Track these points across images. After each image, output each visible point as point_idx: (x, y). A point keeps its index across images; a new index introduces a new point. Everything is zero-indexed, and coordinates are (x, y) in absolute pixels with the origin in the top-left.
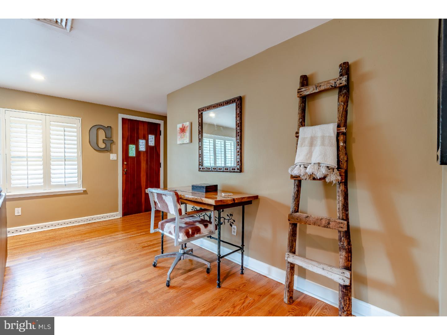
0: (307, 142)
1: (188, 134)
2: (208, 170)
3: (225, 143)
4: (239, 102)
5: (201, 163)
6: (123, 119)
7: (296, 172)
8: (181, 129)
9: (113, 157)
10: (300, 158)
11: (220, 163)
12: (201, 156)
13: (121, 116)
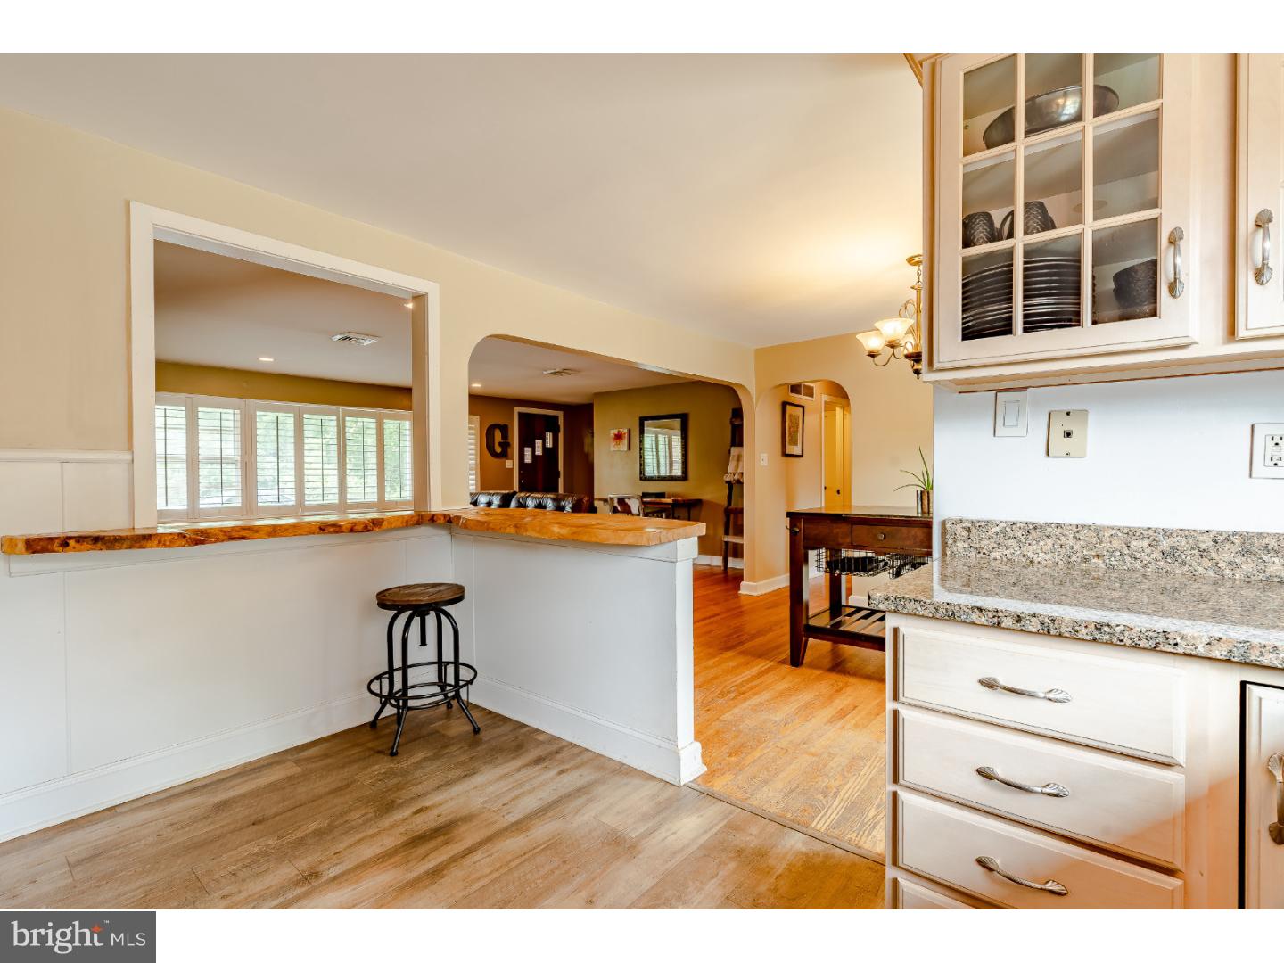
0: (736, 458)
1: (625, 441)
2: (651, 479)
3: (657, 438)
4: (684, 418)
5: (642, 472)
6: (521, 414)
7: (728, 479)
8: (616, 435)
9: (509, 464)
10: (731, 469)
11: (664, 472)
12: (642, 465)
13: (517, 410)
